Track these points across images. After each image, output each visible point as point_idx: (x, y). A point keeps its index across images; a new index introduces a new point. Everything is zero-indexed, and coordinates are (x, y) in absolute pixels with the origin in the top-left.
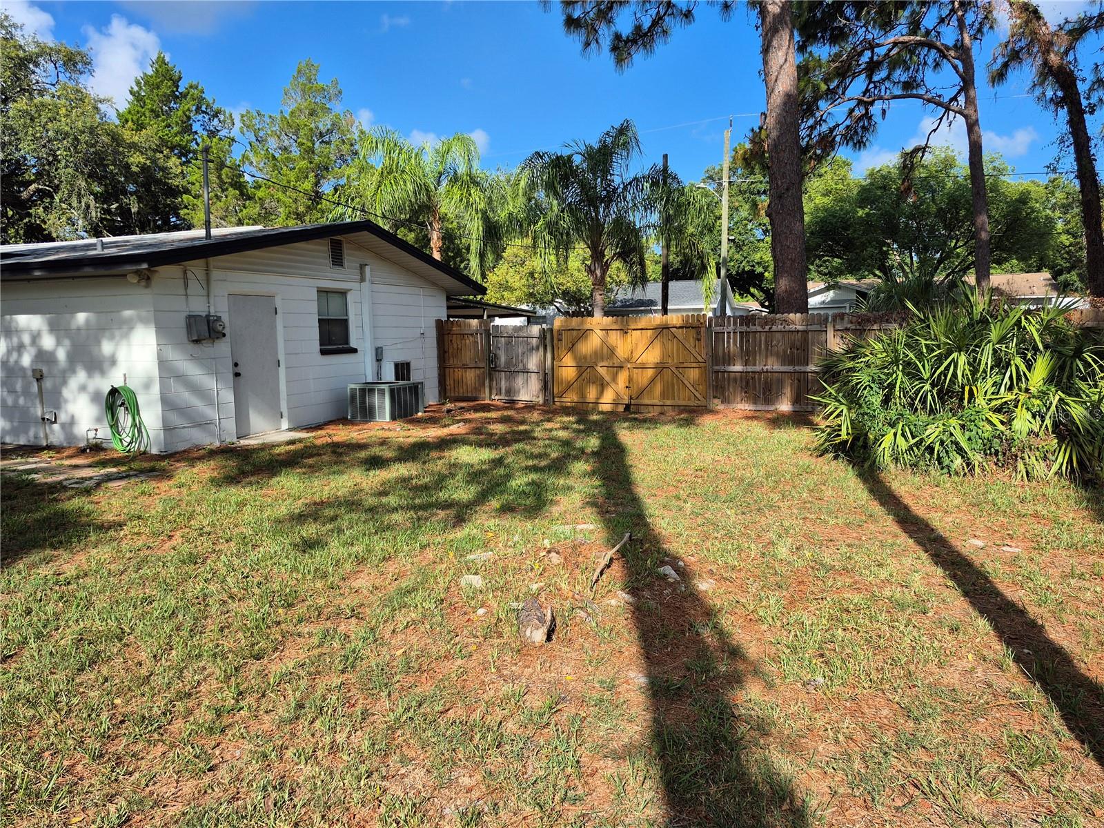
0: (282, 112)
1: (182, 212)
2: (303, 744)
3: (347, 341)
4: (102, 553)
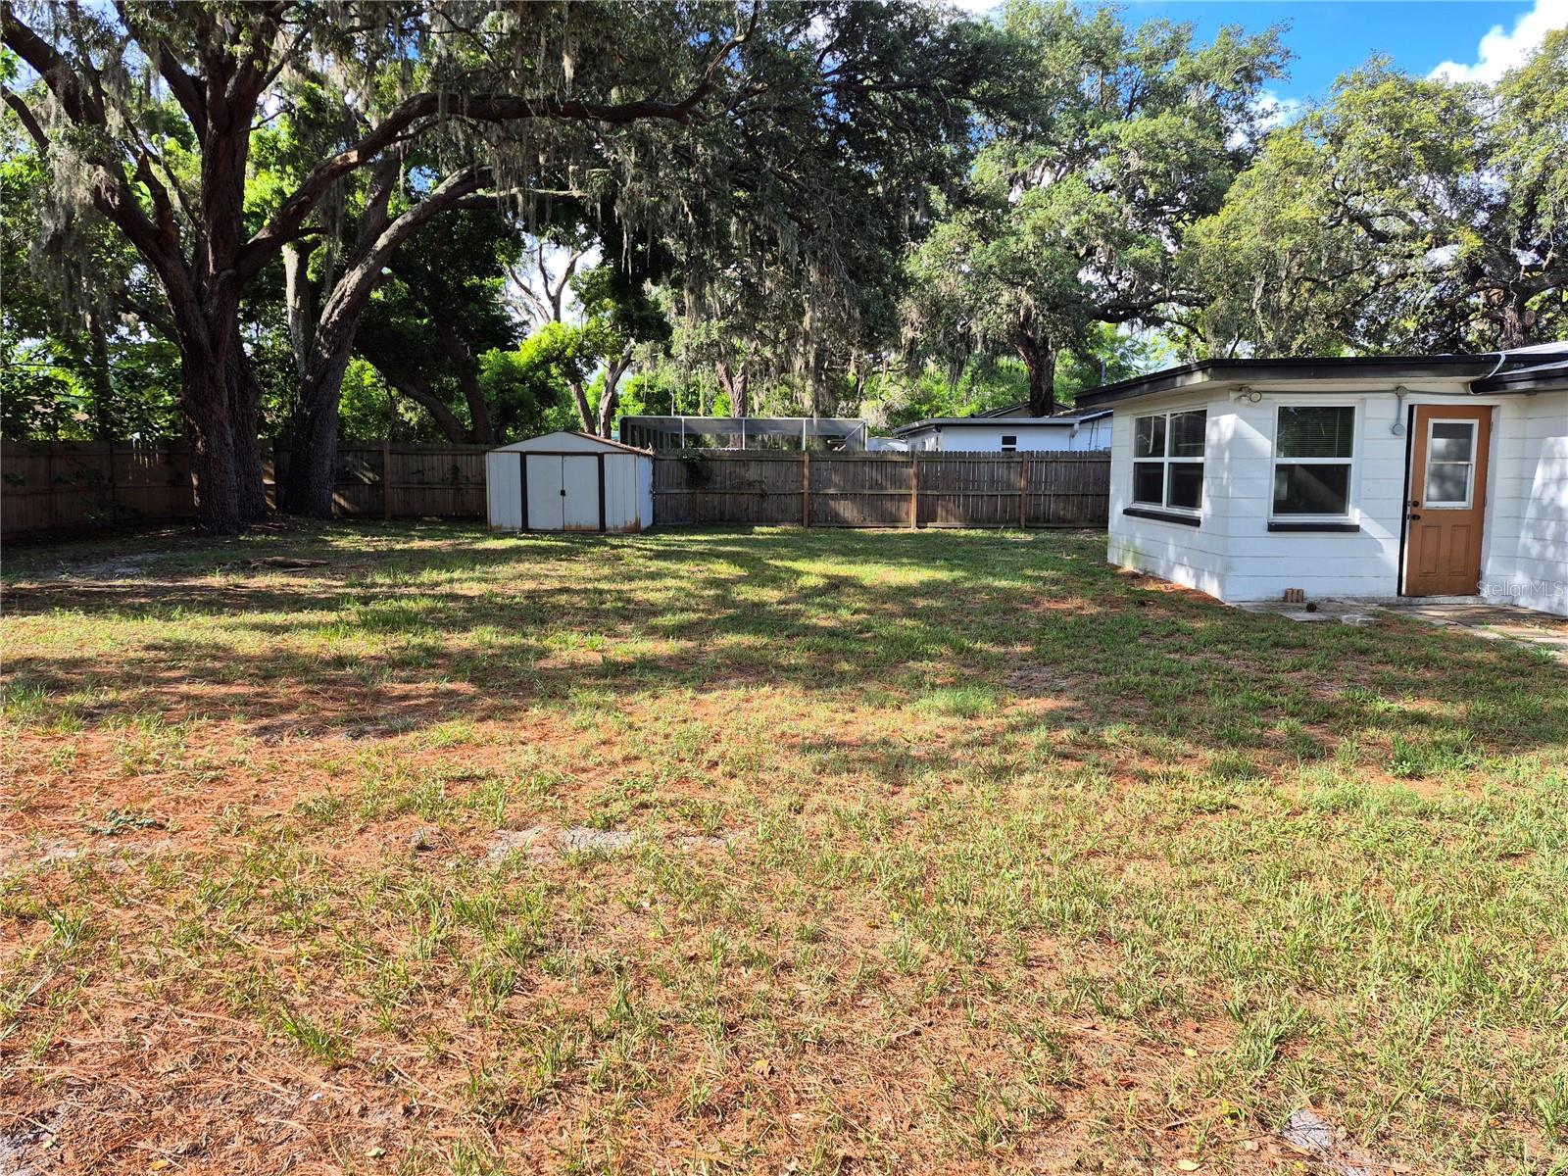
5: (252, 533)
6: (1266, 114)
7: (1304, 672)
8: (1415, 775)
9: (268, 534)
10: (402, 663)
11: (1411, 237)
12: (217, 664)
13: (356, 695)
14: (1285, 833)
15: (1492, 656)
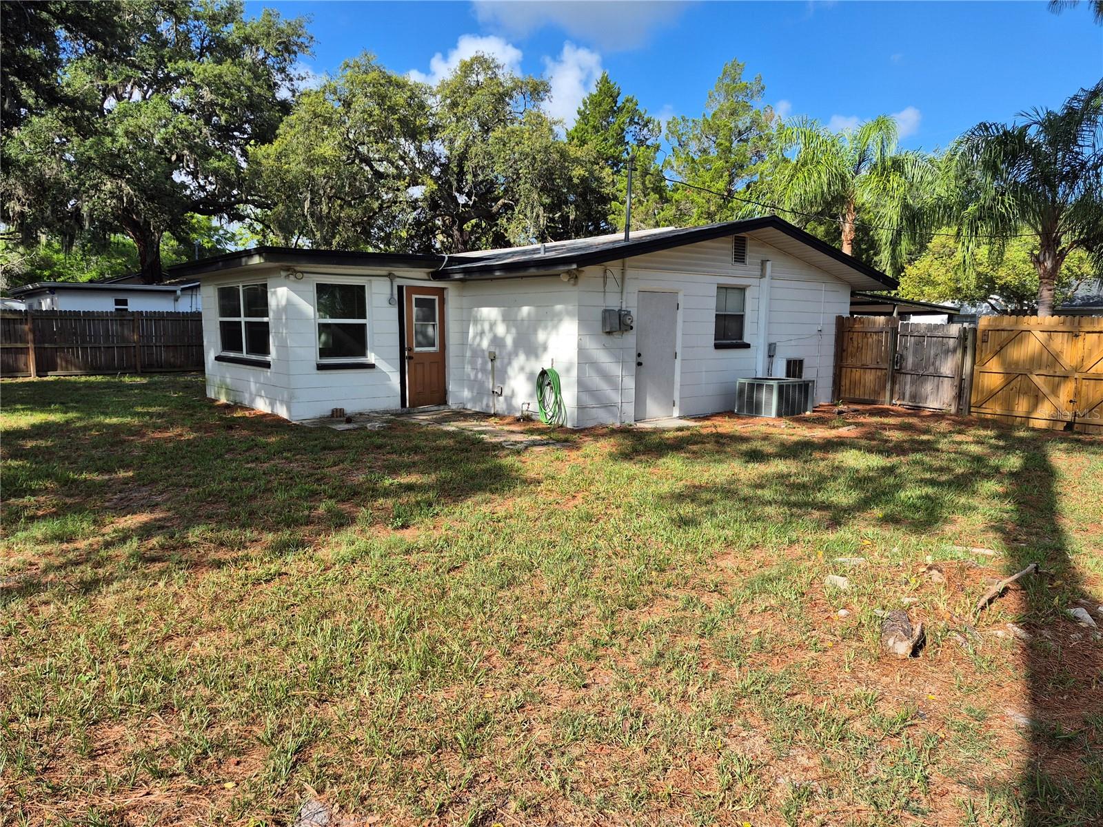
0: (704, 116)
1: (610, 218)
2: (660, 687)
3: (741, 337)
4: (524, 502)
6: (301, 78)
7: (341, 466)
8: (405, 526)
11: (399, 176)
14: (319, 585)
15: (451, 442)
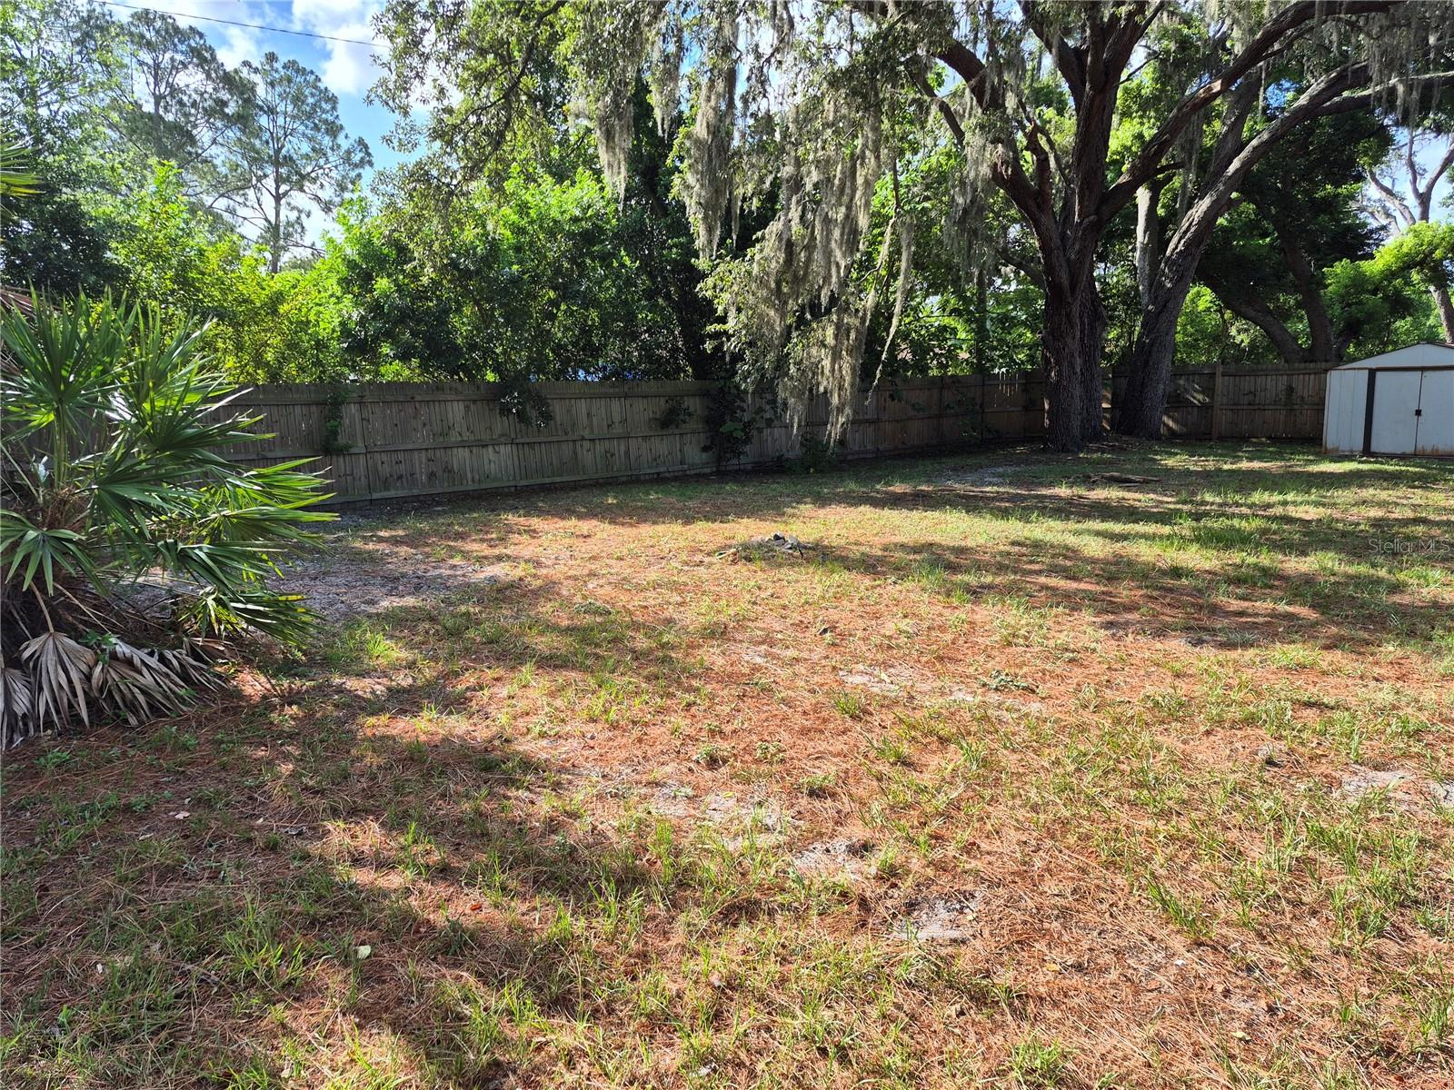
5: (1090, 451)
9: (1103, 453)
10: (1237, 579)
12: (1068, 563)
13: (1193, 605)
